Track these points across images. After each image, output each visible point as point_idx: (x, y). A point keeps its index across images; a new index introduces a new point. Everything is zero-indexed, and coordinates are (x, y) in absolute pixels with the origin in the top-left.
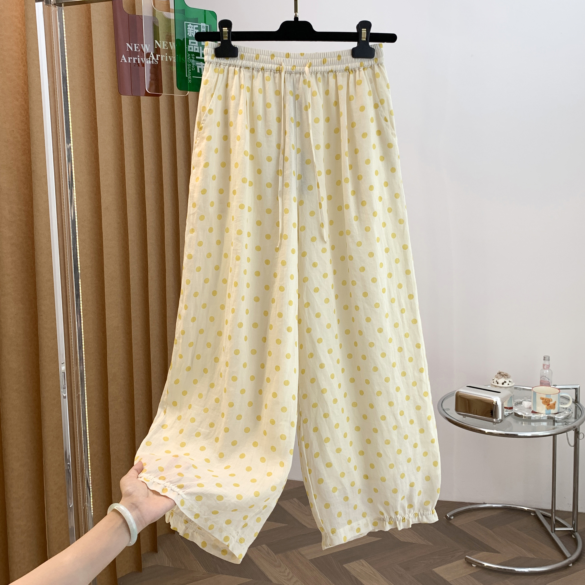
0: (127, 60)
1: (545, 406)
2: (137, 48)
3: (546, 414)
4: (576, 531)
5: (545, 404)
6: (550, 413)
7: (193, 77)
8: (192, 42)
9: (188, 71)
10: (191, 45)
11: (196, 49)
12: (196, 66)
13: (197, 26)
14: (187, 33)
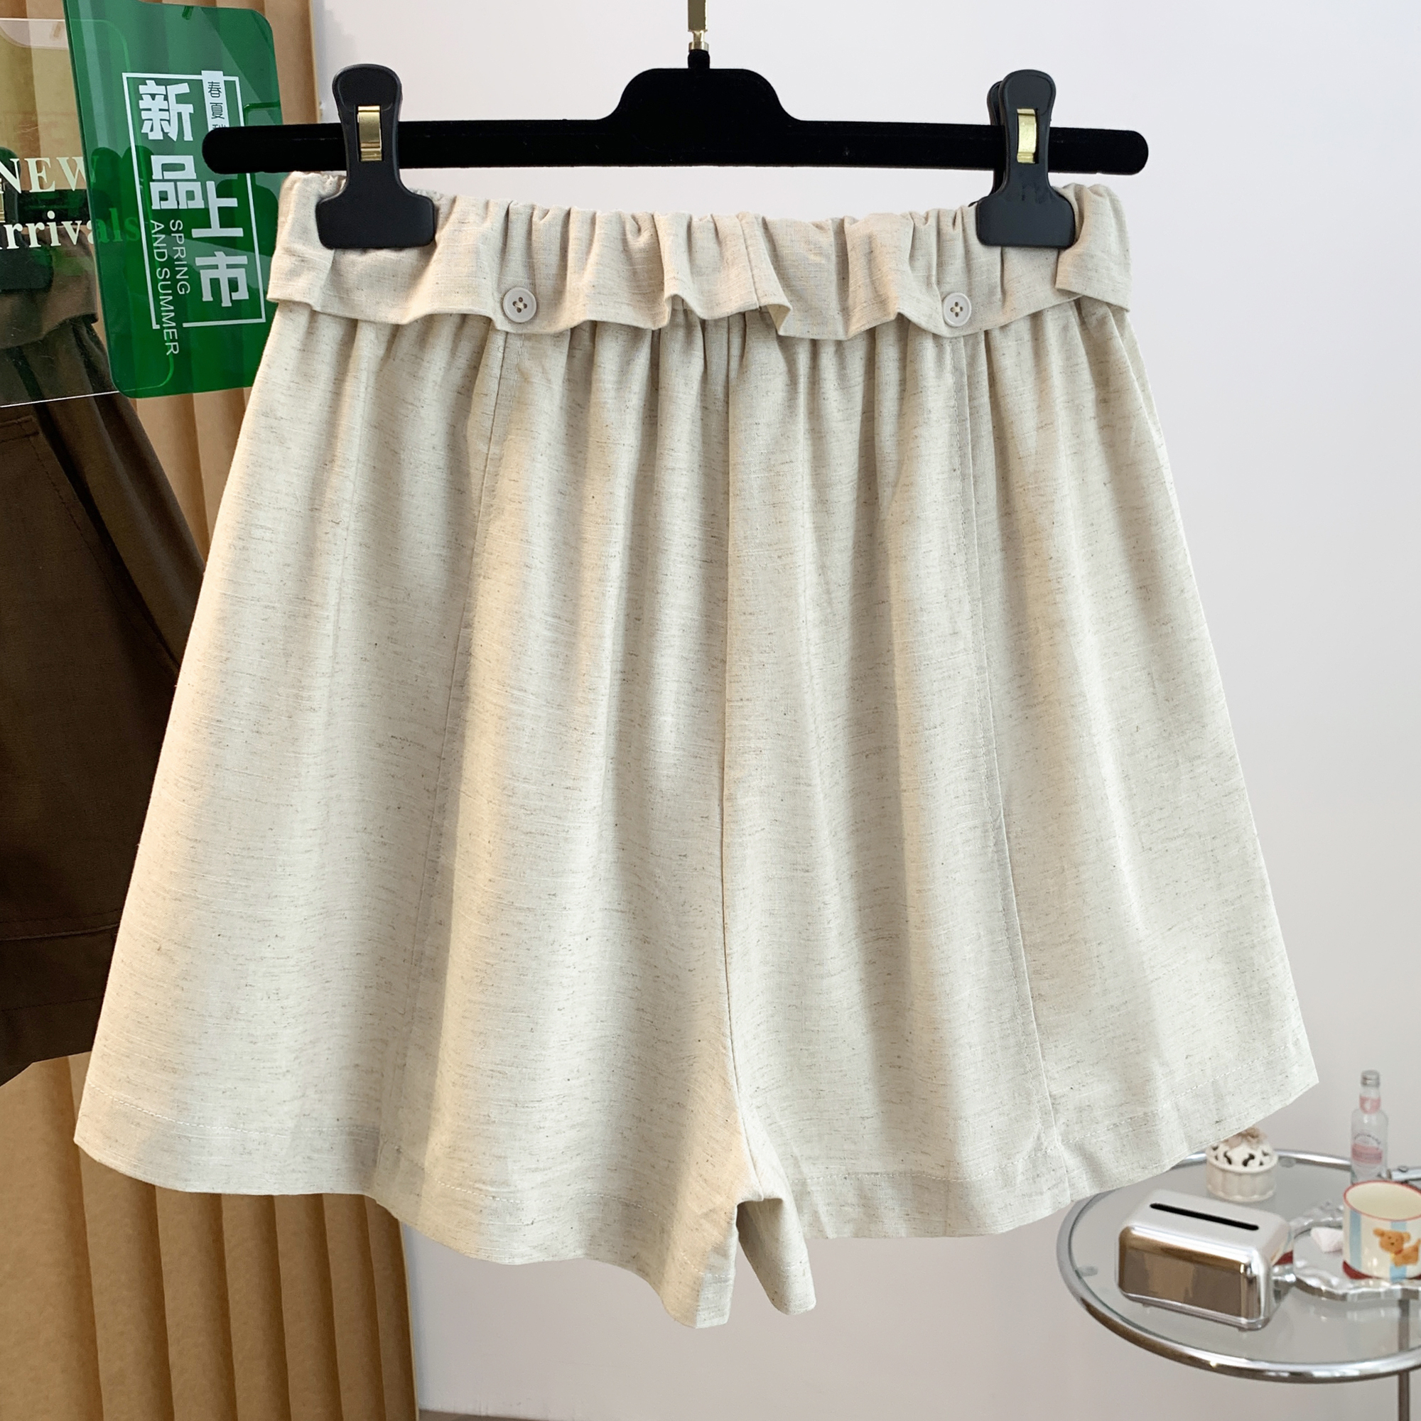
1: (1389, 1257)
3: (1395, 1281)
5: (1388, 1250)
6: (1404, 1278)
7: (185, 325)
8: (166, 167)
9: (157, 300)
10: (164, 180)
11: (190, 195)
12: (196, 272)
13: (184, 87)
14: (140, 124)
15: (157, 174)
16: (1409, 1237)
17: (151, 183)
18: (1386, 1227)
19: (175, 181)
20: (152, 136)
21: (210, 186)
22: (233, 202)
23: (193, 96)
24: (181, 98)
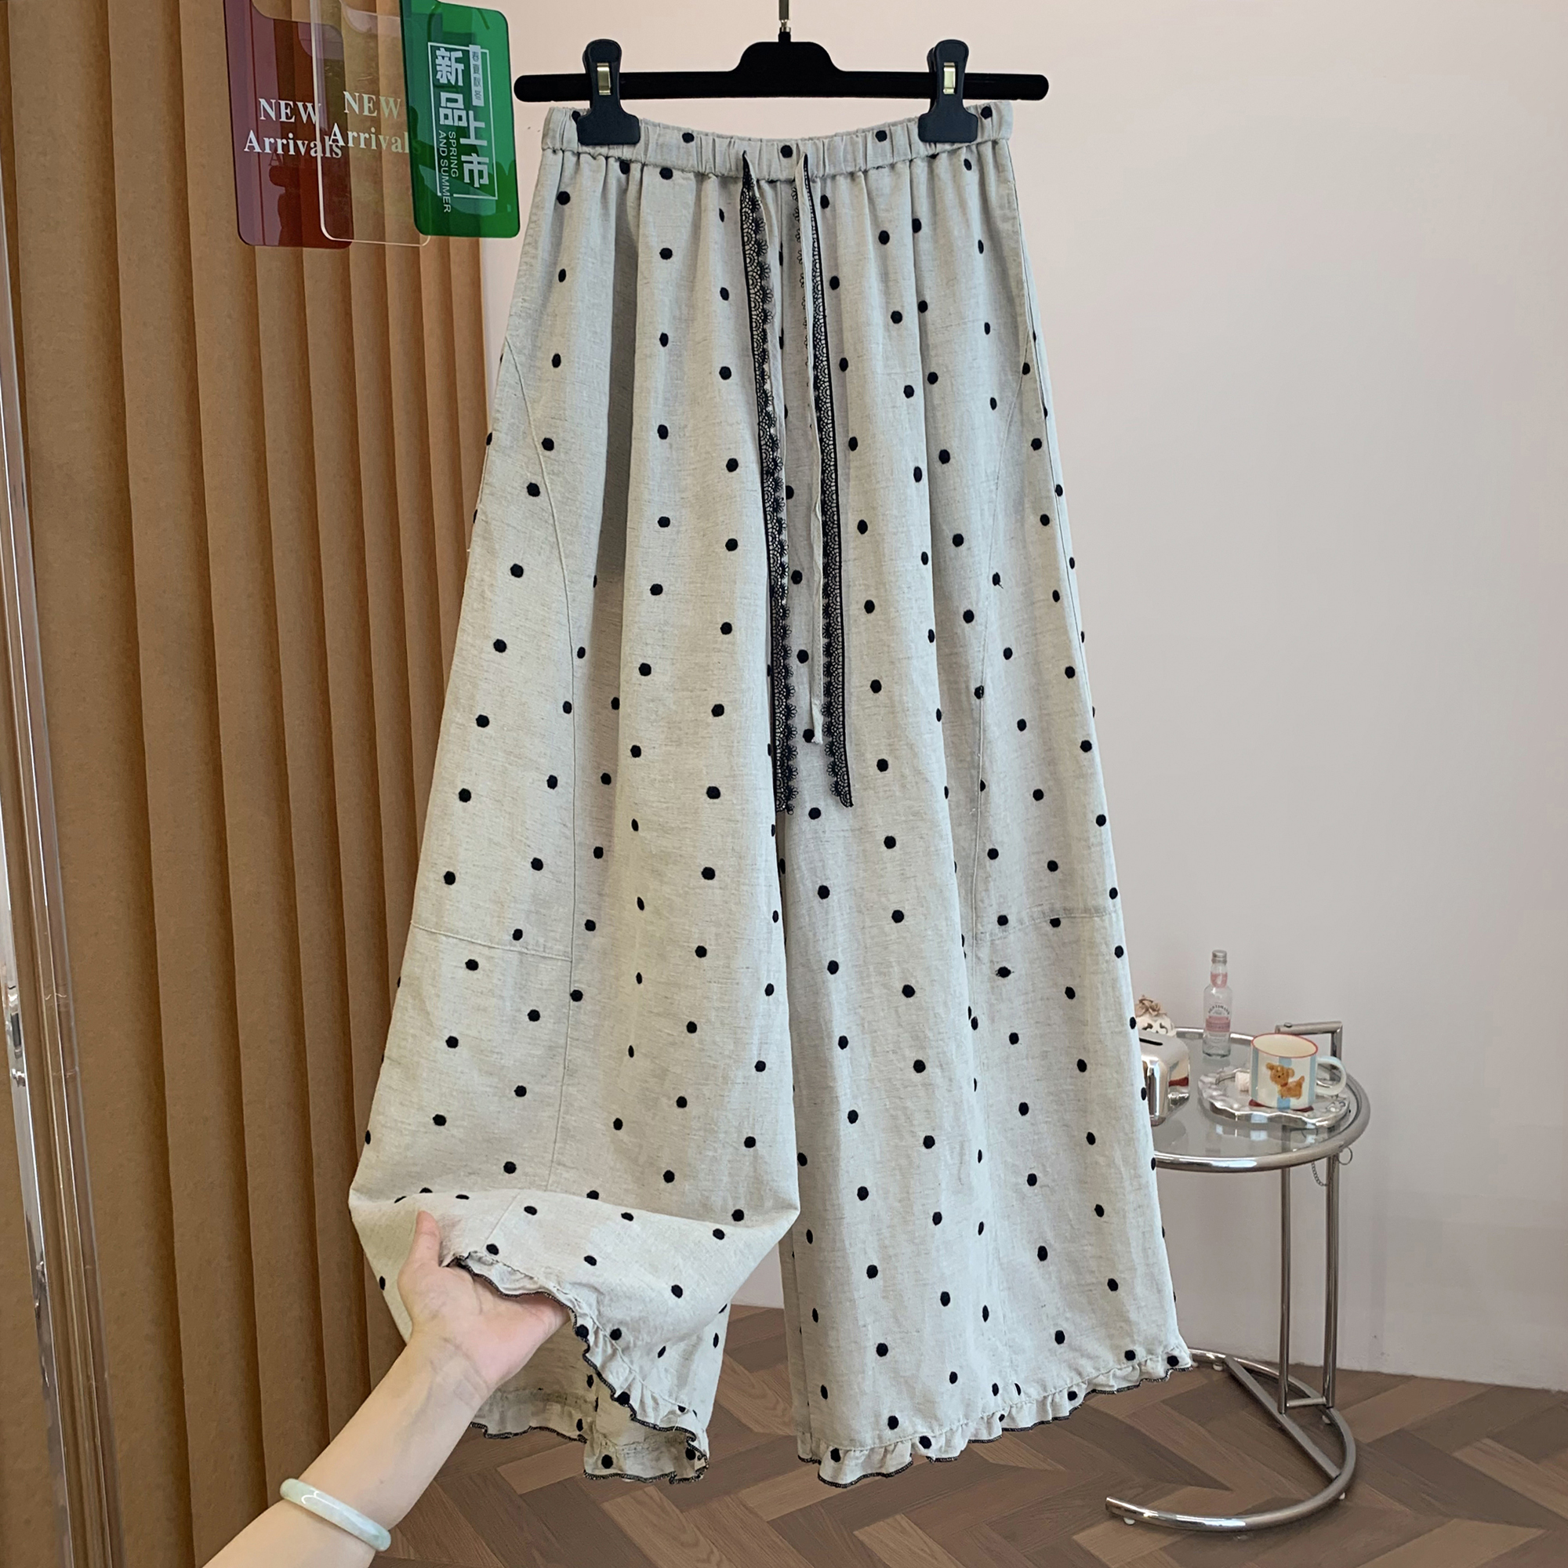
0: (262, 146)
1: (1277, 1088)
2: (287, 113)
3: (1281, 1109)
4: (1330, 1405)
5: (1276, 1082)
6: (1288, 1108)
7: (455, 195)
8: (448, 100)
9: (440, 179)
10: (447, 107)
11: (460, 118)
12: (461, 164)
13: (460, 54)
14: (435, 72)
15: (443, 104)
16: (1293, 1075)
17: (441, 109)
18: (1276, 1062)
19: (453, 109)
20: (441, 81)
21: (471, 113)
22: (482, 125)
23: (465, 59)
24: (458, 60)
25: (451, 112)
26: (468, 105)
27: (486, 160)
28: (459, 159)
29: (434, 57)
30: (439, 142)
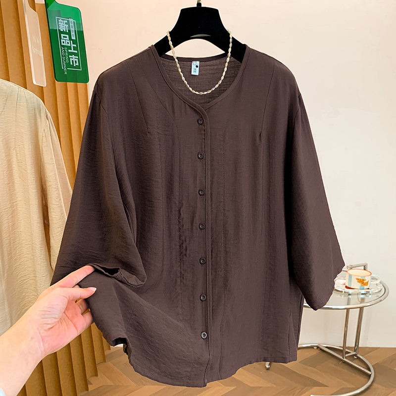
7: (68, 69)
8: (64, 37)
9: (63, 63)
11: (68, 43)
12: (69, 58)
13: (66, 22)
14: (59, 27)
15: (62, 38)
17: (61, 40)
20: (61, 30)
21: (71, 41)
22: (75, 46)
23: (68, 23)
24: (66, 23)
25: (65, 41)
26: (70, 39)
27: (77, 57)
28: (69, 57)
29: (58, 22)
30: (62, 51)
